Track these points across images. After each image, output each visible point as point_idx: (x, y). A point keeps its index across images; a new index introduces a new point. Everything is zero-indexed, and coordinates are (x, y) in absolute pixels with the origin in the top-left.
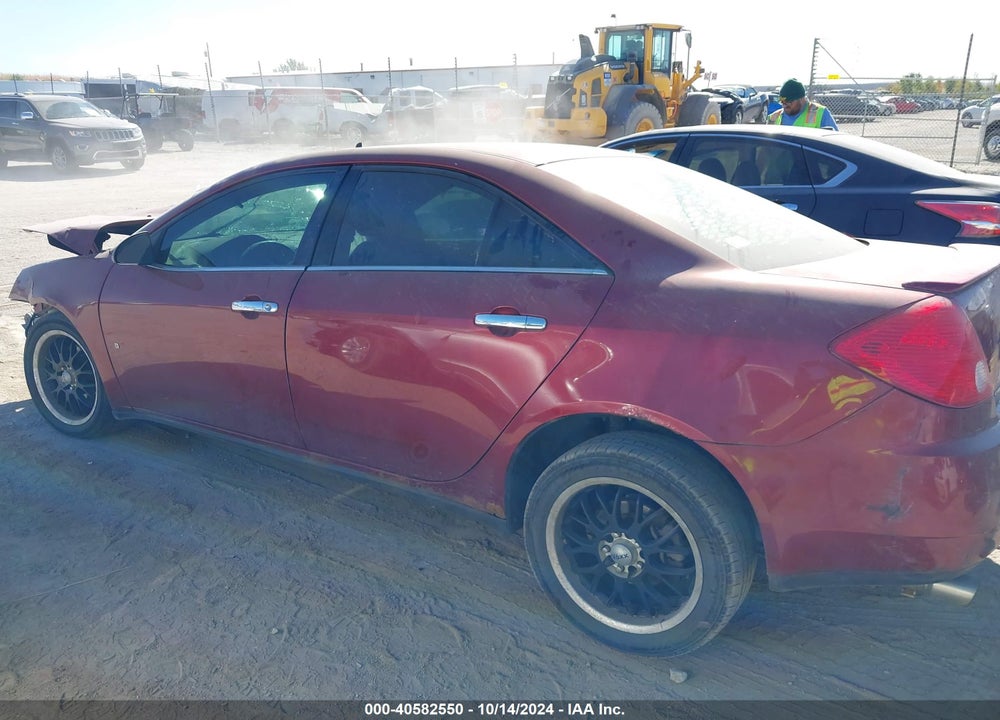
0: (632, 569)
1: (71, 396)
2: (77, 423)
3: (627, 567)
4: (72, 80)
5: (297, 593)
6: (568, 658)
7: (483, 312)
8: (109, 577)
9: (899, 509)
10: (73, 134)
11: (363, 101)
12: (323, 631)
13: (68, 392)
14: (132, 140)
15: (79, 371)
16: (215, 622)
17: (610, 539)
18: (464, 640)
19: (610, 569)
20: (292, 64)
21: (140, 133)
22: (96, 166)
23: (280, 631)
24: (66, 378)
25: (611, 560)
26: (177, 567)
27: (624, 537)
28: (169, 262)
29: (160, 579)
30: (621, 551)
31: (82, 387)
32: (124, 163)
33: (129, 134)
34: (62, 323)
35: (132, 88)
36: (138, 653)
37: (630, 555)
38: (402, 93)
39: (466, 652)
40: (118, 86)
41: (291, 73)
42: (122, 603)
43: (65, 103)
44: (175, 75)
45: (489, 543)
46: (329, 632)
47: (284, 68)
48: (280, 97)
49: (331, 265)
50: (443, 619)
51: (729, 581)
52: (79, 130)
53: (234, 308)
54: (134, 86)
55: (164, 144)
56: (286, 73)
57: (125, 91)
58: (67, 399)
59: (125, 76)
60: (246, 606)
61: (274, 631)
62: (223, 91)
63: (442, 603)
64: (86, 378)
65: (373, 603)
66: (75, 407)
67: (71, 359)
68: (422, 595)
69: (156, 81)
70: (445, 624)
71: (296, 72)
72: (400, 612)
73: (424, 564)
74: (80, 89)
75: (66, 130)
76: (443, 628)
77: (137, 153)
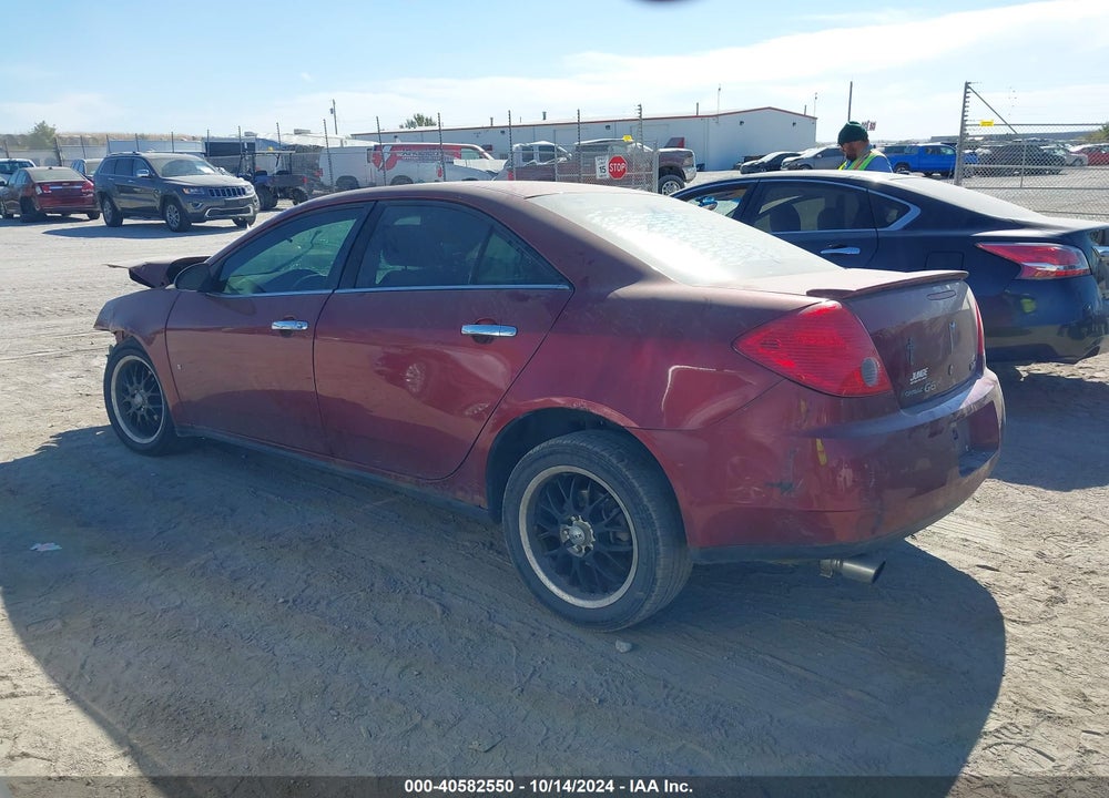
0: (588, 549)
1: (142, 416)
2: (146, 441)
3: (583, 547)
4: (194, 138)
5: (309, 575)
6: (532, 630)
7: (468, 322)
8: (152, 558)
9: (791, 485)
10: (186, 192)
11: (486, 157)
12: (324, 603)
13: (139, 413)
14: (244, 197)
15: (149, 394)
16: (233, 593)
17: (570, 523)
18: (444, 612)
19: (569, 549)
20: (420, 120)
21: (253, 190)
22: (208, 223)
23: (286, 602)
24: (138, 399)
25: (570, 543)
26: (210, 553)
27: (581, 521)
28: (227, 290)
29: (193, 562)
30: (577, 532)
31: (151, 407)
32: (235, 221)
33: (242, 191)
34: (138, 349)
35: (252, 146)
36: (165, 611)
37: (583, 535)
38: (525, 149)
39: (443, 623)
40: (238, 144)
41: (418, 128)
42: (158, 576)
43: (181, 161)
44: (298, 132)
45: (492, 544)
46: (327, 604)
47: (411, 124)
48: (399, 154)
49: (354, 287)
50: (430, 597)
51: (657, 554)
52: (193, 187)
53: (274, 327)
54: (254, 144)
55: (279, 202)
56: (412, 129)
57: (244, 150)
58: (139, 419)
59: (247, 134)
60: (262, 583)
61: (281, 600)
62: (342, 147)
63: (434, 587)
64: (155, 399)
65: (372, 585)
66: (144, 427)
67: (143, 382)
68: (418, 580)
69: (276, 139)
70: (431, 601)
71: (423, 128)
72: (395, 591)
73: (427, 558)
74: (201, 149)
75: (180, 188)
76: (429, 605)
77: (248, 211)
